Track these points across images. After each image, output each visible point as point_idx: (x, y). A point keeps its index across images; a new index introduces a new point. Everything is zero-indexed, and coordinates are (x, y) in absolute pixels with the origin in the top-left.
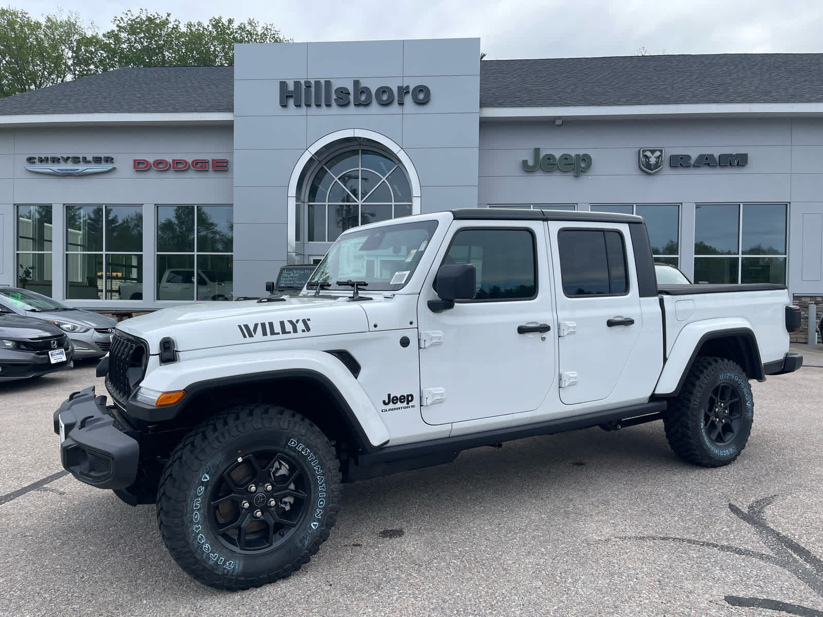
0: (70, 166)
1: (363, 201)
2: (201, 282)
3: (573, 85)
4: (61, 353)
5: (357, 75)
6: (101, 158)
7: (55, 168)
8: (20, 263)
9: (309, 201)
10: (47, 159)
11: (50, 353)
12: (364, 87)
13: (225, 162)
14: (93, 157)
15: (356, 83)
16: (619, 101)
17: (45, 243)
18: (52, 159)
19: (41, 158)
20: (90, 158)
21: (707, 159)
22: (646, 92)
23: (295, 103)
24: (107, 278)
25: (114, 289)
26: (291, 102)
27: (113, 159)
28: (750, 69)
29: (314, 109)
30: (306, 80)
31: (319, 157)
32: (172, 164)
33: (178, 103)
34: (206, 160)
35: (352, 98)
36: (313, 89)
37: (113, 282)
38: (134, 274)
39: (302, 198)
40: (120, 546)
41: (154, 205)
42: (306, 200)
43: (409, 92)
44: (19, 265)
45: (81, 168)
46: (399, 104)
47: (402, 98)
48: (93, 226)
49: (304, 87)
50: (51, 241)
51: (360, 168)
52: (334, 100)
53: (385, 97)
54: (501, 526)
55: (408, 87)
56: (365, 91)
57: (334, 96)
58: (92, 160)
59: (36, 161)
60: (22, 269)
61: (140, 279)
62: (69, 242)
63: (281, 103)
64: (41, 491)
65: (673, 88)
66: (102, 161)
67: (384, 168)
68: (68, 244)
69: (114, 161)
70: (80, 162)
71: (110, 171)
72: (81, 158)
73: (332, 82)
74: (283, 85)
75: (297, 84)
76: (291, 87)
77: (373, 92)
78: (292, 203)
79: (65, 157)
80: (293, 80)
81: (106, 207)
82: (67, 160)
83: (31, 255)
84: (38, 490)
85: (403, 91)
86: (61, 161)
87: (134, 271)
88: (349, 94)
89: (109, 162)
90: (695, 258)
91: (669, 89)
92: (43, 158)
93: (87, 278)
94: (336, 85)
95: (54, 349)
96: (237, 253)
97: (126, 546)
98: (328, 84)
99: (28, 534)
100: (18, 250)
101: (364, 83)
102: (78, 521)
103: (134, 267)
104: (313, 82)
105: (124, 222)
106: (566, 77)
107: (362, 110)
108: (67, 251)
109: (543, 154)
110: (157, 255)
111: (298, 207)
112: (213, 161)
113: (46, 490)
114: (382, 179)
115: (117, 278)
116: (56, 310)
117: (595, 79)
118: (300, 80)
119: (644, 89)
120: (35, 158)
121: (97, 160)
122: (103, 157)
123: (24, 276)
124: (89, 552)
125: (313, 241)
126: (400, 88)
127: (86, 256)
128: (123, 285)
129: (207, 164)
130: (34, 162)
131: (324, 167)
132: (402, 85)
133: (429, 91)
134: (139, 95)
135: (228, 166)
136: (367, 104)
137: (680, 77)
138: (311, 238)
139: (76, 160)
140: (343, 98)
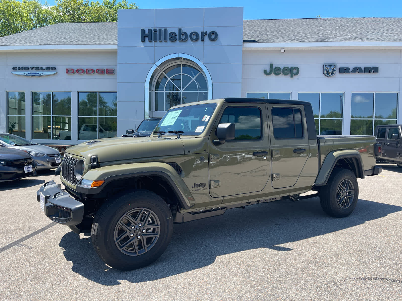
0: (34, 72)
1: (183, 90)
2: (101, 131)
3: (289, 32)
4: (30, 168)
5: (180, 26)
6: (50, 68)
7: (27, 72)
8: (9, 121)
9: (155, 90)
10: (23, 68)
11: (24, 167)
12: (184, 32)
13: (113, 70)
14: (46, 67)
15: (180, 30)
16: (314, 40)
17: (22, 111)
18: (25, 68)
19: (20, 68)
20: (44, 68)
21: (358, 70)
22: (327, 35)
23: (149, 40)
24: (53, 128)
25: (56, 134)
26: (147, 39)
27: (56, 68)
28: (377, 25)
29: (158, 43)
30: (154, 28)
31: (160, 68)
32: (86, 71)
33: (89, 40)
34: (103, 69)
35: (178, 37)
36: (158, 33)
37: (56, 131)
38: (67, 127)
39: (152, 89)
40: (64, 282)
41: (77, 92)
42: (154, 90)
43: (207, 35)
44: (8, 122)
45: (40, 72)
46: (202, 41)
47: (203, 37)
48: (46, 103)
49: (153, 32)
50: (25, 110)
51: (181, 74)
52: (168, 39)
53: (195, 37)
54: (281, 270)
55: (206, 32)
56: (185, 34)
57: (169, 37)
58: (45, 69)
59: (17, 69)
60: (10, 124)
61: (70, 129)
62: (34, 110)
63: (141, 40)
64: (19, 246)
65: (340, 34)
66: (51, 69)
67: (193, 74)
68: (33, 112)
69: (56, 69)
70: (39, 69)
71: (54, 74)
72: (40, 67)
73: (168, 29)
74: (143, 31)
75: (150, 30)
76: (147, 32)
77: (189, 34)
78: (147, 91)
79: (32, 67)
80: (148, 28)
81: (52, 93)
82: (33, 69)
83: (15, 117)
84: (17, 246)
85: (203, 34)
86: (30, 69)
87: (67, 125)
88: (176, 35)
89: (54, 70)
90: (351, 120)
91: (338, 34)
92: (21, 67)
93: (43, 129)
94: (170, 31)
95: (27, 165)
96: (119, 116)
97: (67, 283)
98: (166, 30)
99: (11, 274)
100: (8, 114)
101: (184, 30)
102: (40, 265)
103: (67, 123)
104: (158, 30)
105: (61, 101)
106: (285, 28)
107: (183, 44)
108: (33, 115)
109: (274, 66)
110: (79, 117)
111: (150, 93)
112: (107, 69)
113: (21, 245)
114: (192, 79)
115: (58, 129)
116: (28, 145)
117: (300, 29)
118: (151, 28)
119: (325, 34)
120: (17, 68)
121: (48, 69)
122: (51, 67)
123: (12, 127)
124: (47, 286)
125: (157, 110)
126: (202, 33)
127: (43, 117)
128: (61, 132)
129: (104, 71)
130: (16, 70)
131: (163, 73)
132: (203, 31)
133: (217, 34)
134: (69, 36)
135: (115, 73)
136: (185, 40)
137: (343, 28)
138: (156, 109)
139: (37, 69)
140: (173, 37)
